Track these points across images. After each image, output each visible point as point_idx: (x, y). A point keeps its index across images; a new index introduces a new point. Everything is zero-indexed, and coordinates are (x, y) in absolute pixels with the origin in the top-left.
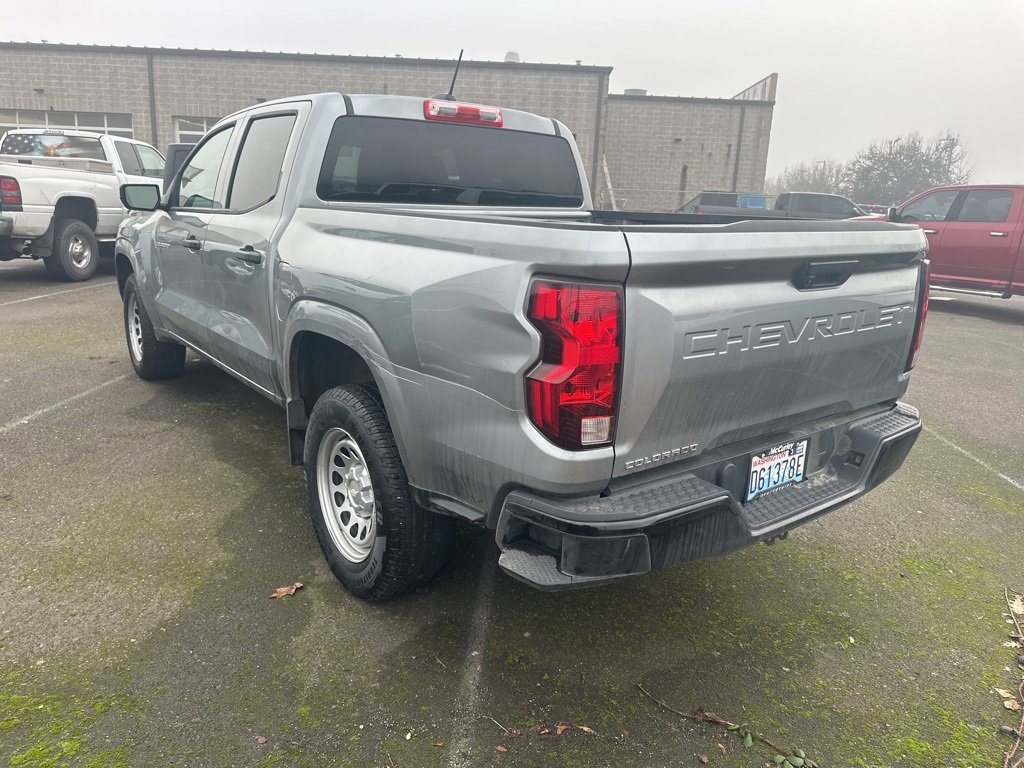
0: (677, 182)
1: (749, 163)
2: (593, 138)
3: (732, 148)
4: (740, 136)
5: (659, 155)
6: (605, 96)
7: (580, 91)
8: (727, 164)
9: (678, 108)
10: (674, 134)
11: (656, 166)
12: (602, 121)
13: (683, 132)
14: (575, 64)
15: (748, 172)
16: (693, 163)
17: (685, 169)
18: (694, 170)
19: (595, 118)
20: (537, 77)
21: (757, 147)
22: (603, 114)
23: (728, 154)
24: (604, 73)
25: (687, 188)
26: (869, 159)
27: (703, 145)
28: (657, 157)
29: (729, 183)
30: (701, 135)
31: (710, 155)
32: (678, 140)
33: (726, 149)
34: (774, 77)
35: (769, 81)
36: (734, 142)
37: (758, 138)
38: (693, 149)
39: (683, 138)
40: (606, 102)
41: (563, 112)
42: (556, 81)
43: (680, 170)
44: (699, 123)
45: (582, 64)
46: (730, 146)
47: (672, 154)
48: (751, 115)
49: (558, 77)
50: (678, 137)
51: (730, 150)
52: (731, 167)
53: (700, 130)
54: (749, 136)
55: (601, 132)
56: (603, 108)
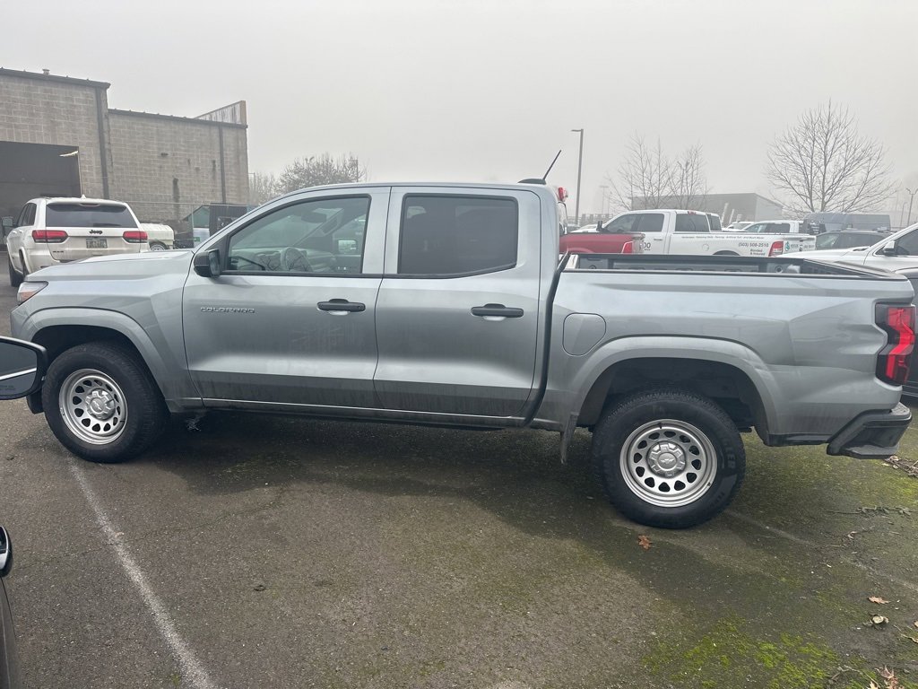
0: (170, 193)
1: (233, 177)
2: (99, 152)
3: (216, 164)
4: (221, 153)
5: (148, 168)
6: (104, 111)
7: (75, 103)
8: (214, 178)
9: (159, 125)
10: (159, 149)
11: (146, 178)
12: (106, 135)
13: (168, 147)
14: (42, 72)
15: (234, 185)
16: (182, 176)
17: (175, 182)
18: (184, 183)
19: (96, 131)
20: (22, 84)
21: (238, 163)
22: (105, 129)
23: (214, 169)
24: (100, 88)
25: (181, 199)
26: (295, 173)
27: (189, 161)
28: (146, 170)
29: (219, 194)
30: (185, 151)
31: (197, 169)
32: (164, 155)
33: (211, 164)
34: (243, 104)
35: (238, 106)
36: (217, 159)
37: (238, 157)
38: (180, 163)
39: (169, 153)
40: (107, 117)
41: (60, 123)
42: (46, 91)
43: (172, 183)
44: (182, 140)
45: (51, 73)
46: (214, 162)
47: (161, 167)
48: (229, 136)
49: (47, 88)
50: (164, 152)
51: (214, 166)
52: (219, 181)
53: (184, 146)
54: (230, 154)
55: (107, 146)
56: (105, 123)
